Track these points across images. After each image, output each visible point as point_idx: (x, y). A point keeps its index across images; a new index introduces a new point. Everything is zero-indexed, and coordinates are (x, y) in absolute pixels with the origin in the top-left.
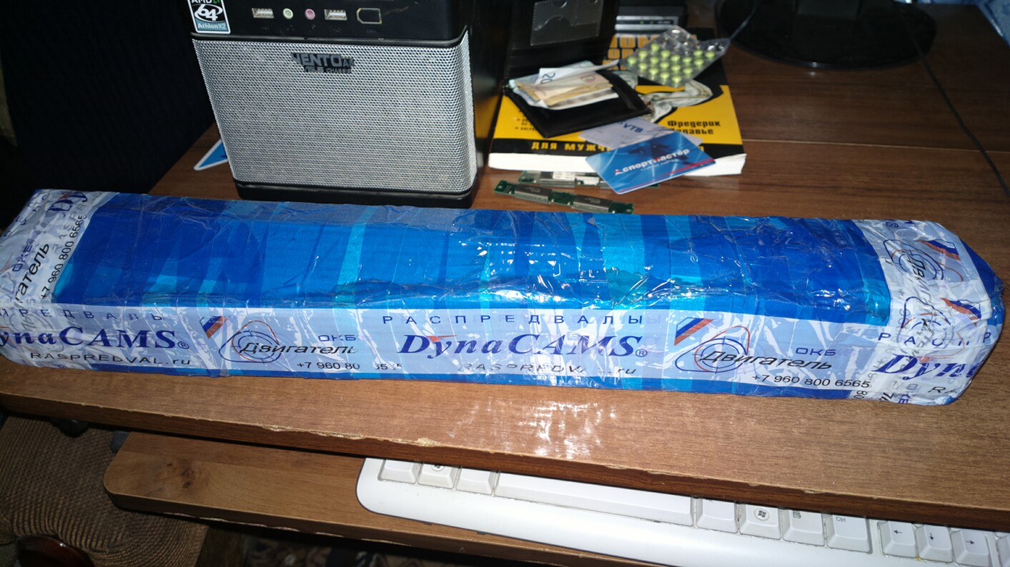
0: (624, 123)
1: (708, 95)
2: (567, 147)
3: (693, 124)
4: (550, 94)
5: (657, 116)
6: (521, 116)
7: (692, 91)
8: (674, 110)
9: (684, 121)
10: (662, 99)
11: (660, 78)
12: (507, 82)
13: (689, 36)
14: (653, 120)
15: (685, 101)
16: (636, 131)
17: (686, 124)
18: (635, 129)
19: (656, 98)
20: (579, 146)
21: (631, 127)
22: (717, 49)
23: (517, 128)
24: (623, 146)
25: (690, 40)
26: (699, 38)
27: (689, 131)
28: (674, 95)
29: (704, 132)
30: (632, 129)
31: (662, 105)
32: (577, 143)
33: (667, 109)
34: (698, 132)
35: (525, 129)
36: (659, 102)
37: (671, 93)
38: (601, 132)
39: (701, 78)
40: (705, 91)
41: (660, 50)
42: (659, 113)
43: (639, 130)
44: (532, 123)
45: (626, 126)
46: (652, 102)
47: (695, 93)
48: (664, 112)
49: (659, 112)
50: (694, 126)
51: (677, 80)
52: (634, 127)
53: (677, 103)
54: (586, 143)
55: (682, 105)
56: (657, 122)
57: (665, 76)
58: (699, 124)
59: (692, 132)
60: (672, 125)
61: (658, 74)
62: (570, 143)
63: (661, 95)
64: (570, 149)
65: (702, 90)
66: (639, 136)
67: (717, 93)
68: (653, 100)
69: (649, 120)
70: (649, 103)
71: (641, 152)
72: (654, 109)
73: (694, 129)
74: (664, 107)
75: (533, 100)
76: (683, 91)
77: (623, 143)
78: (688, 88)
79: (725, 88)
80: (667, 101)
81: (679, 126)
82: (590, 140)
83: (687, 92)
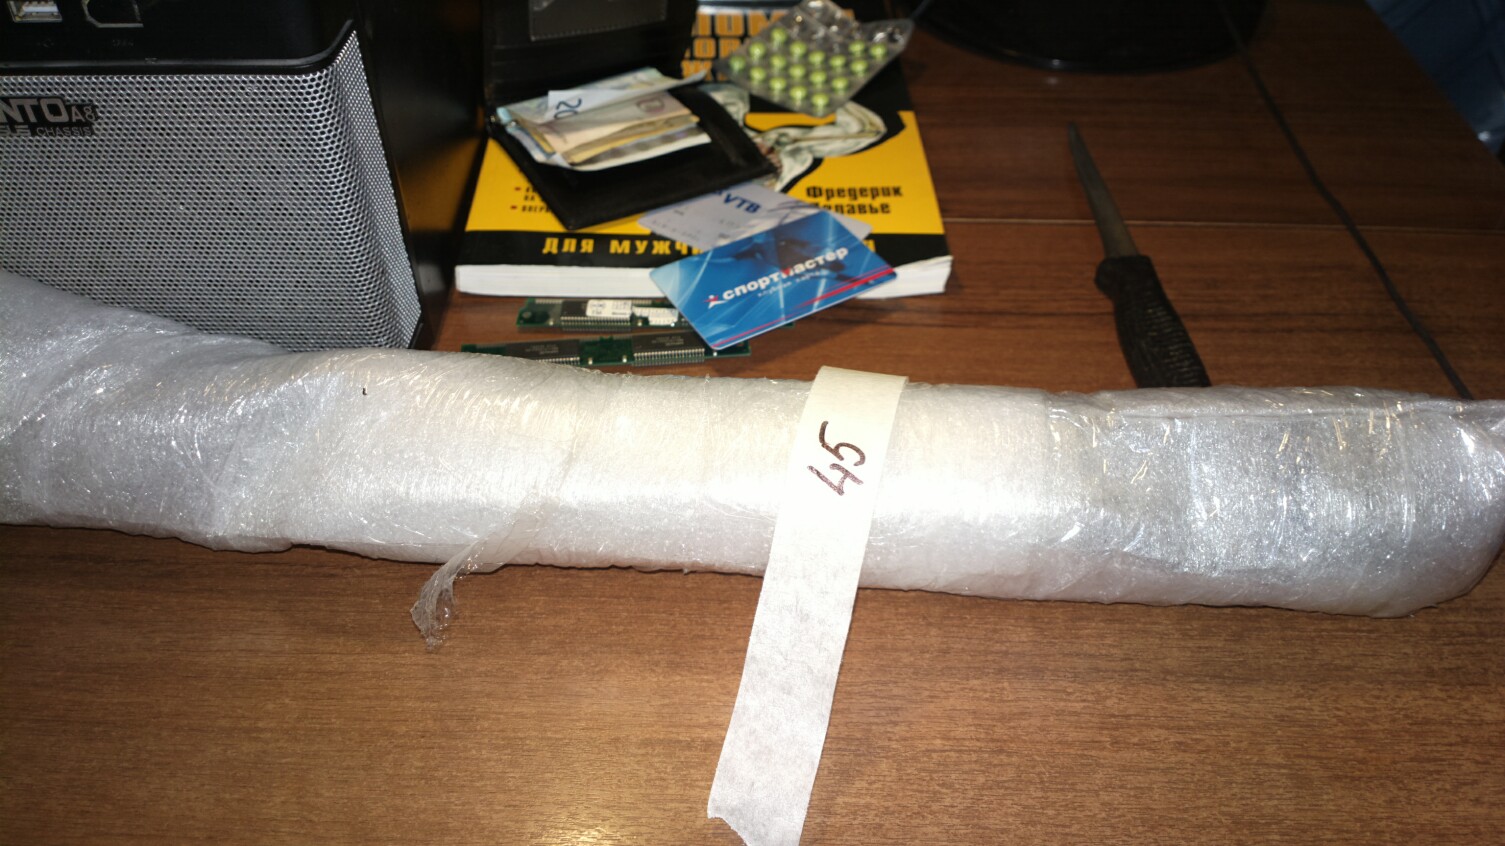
0: (724, 195)
1: (878, 132)
2: (614, 246)
3: (853, 193)
4: (574, 139)
5: (787, 176)
6: (522, 182)
7: (848, 124)
8: (817, 163)
9: (835, 186)
11: (790, 98)
12: (494, 112)
13: (839, 13)
14: (779, 186)
16: (748, 209)
17: (840, 192)
18: (746, 205)
19: (784, 139)
20: (638, 243)
21: (738, 202)
22: (891, 38)
23: (514, 207)
24: (723, 242)
25: (843, 24)
27: (846, 209)
28: (818, 132)
29: (873, 210)
30: (739, 206)
31: (795, 153)
32: (633, 238)
33: (803, 162)
34: (862, 209)
35: (530, 209)
36: (789, 148)
37: (810, 127)
38: (682, 214)
39: (865, 96)
40: (872, 124)
41: (788, 42)
42: (791, 170)
43: (753, 208)
44: (544, 198)
45: (728, 200)
46: (777, 148)
47: (855, 127)
48: (799, 169)
49: (791, 168)
50: (855, 198)
51: (820, 101)
52: (744, 201)
53: (823, 149)
54: (653, 237)
55: (830, 153)
56: (786, 189)
57: (798, 94)
58: (863, 192)
59: (852, 210)
60: (815, 196)
61: (787, 89)
62: (621, 238)
63: (793, 133)
64: (620, 251)
65: (867, 122)
66: (754, 222)
67: (894, 128)
68: (778, 143)
69: (772, 185)
70: (771, 150)
71: (758, 256)
72: (780, 161)
73: (855, 203)
74: (800, 157)
75: (543, 151)
76: (833, 124)
77: (723, 236)
78: (841, 117)
79: (908, 117)
81: (828, 198)
82: (660, 231)
83: (841, 126)
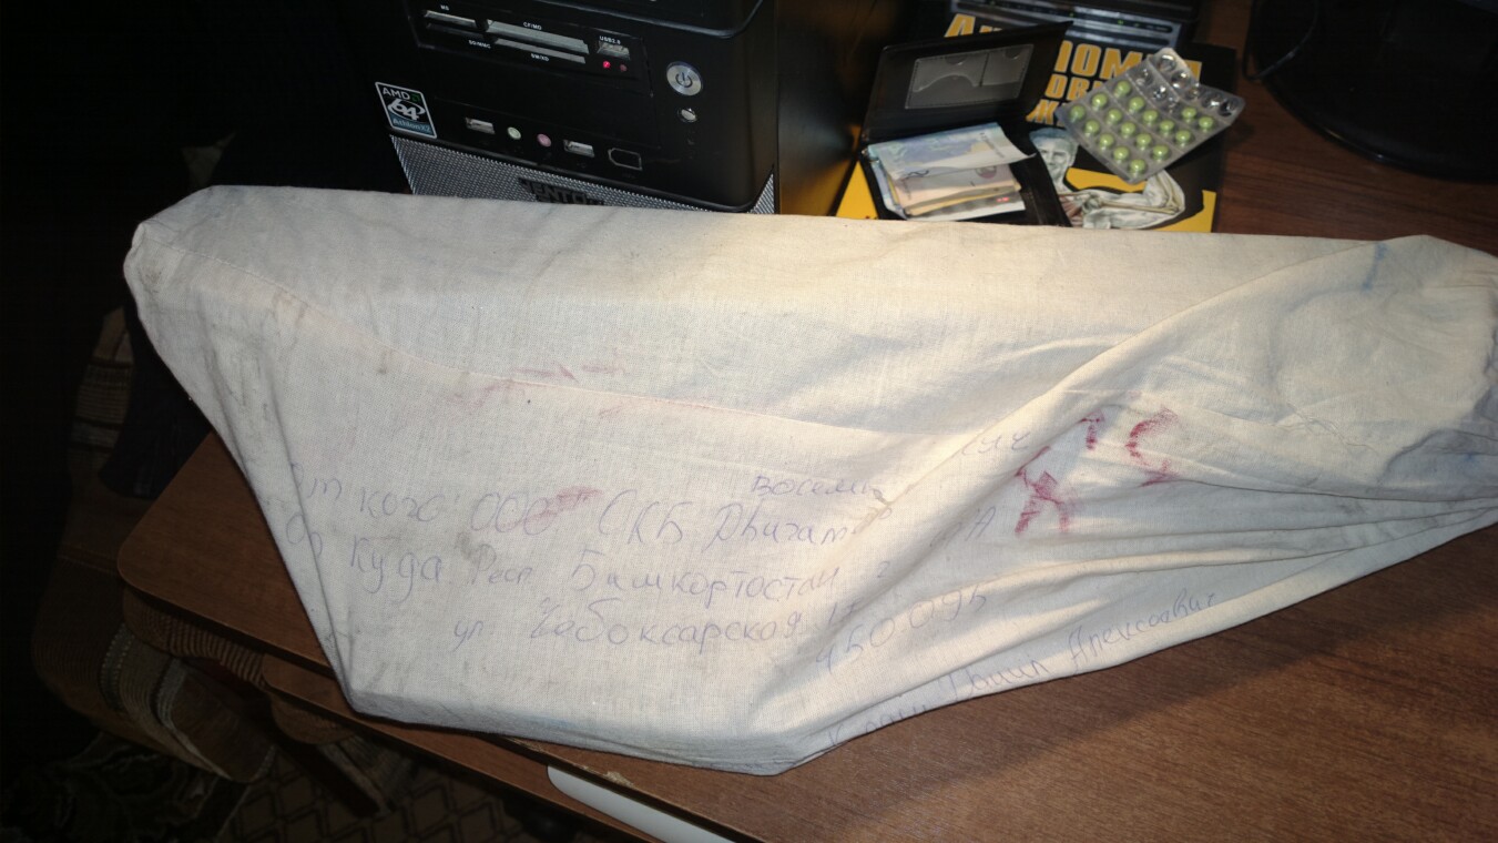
1: (1178, 210)
10: (1103, 205)
11: (1112, 156)
15: (1137, 217)
19: (1093, 202)
22: (1223, 109)
25: (1186, 82)
26: (1203, 80)
28: (1125, 200)
36: (1094, 212)
37: (1119, 192)
39: (1179, 168)
40: (1174, 200)
41: (1130, 94)
47: (1158, 201)
51: (1137, 167)
57: (1121, 154)
61: (1112, 147)
63: (1103, 195)
68: (1086, 205)
76: (1140, 192)
78: (1151, 187)
79: (1209, 198)
80: (1107, 210)
